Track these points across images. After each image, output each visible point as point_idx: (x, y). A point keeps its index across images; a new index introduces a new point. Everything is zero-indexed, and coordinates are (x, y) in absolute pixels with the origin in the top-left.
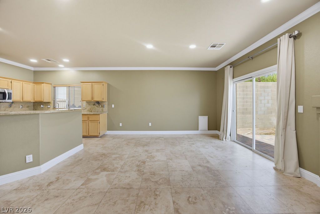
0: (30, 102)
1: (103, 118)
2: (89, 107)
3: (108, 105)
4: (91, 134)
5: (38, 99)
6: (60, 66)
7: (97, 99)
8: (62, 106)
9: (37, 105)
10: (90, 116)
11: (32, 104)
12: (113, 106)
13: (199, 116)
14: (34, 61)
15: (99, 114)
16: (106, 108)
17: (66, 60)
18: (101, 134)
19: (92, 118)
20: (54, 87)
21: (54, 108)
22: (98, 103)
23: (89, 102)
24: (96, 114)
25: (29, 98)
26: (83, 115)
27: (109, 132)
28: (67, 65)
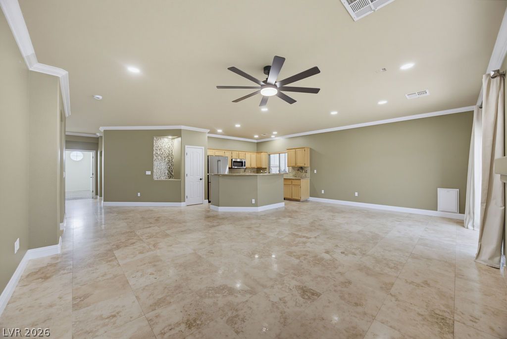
0: (254, 168)
1: (305, 183)
2: (294, 173)
3: (311, 170)
4: (293, 198)
5: (259, 166)
6: (272, 136)
7: (300, 164)
8: (274, 171)
9: (259, 170)
10: (293, 181)
11: (255, 170)
12: (315, 171)
13: (438, 189)
14: (256, 136)
15: (300, 179)
16: (308, 174)
17: (275, 133)
18: (302, 199)
19: (295, 182)
20: (269, 155)
21: (269, 173)
22: (302, 168)
23: (293, 168)
24: (297, 179)
25: (254, 165)
26: (285, 179)
27: (311, 199)
28: (277, 136)
